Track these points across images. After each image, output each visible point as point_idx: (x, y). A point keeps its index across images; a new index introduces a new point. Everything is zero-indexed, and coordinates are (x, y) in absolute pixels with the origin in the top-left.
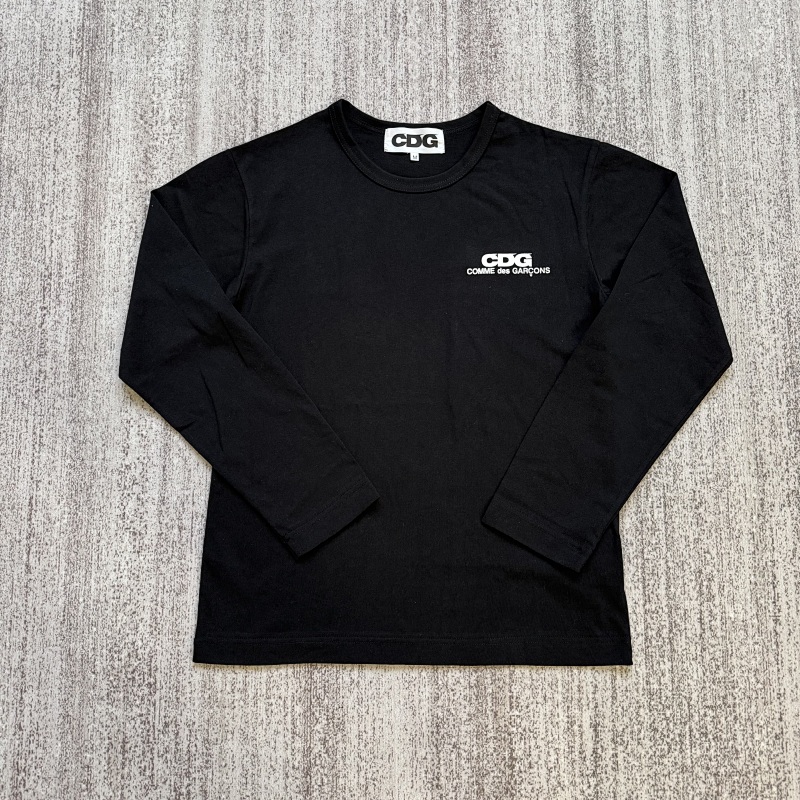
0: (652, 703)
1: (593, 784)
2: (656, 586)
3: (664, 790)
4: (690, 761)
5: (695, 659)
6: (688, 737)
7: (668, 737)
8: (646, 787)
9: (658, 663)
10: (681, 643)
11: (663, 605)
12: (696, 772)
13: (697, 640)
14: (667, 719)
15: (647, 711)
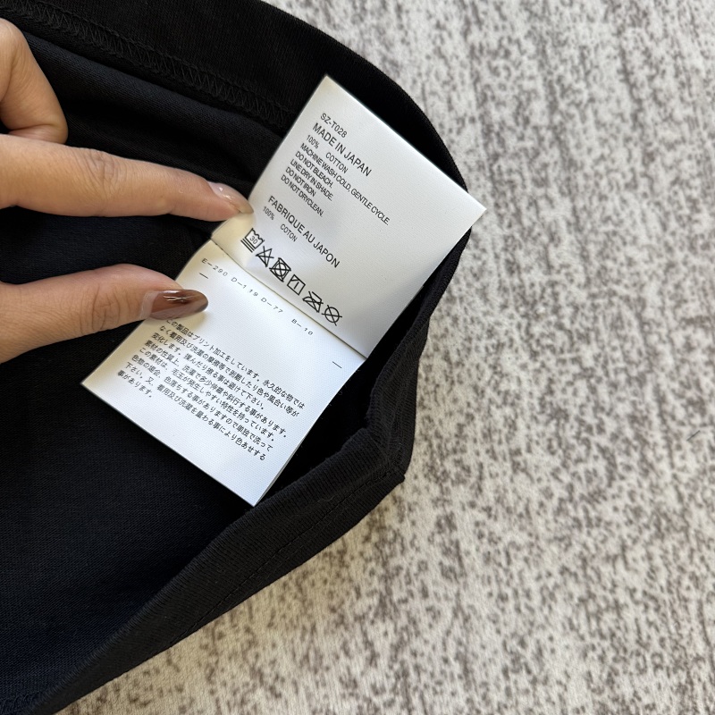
0: (537, 329)
1: (383, 646)
3: (617, 607)
4: (671, 495)
5: (633, 186)
6: (656, 421)
7: (601, 430)
8: (561, 610)
9: (533, 203)
10: (587, 140)
11: (520, 34)
12: (694, 525)
13: (626, 129)
14: (586, 374)
15: (525, 357)
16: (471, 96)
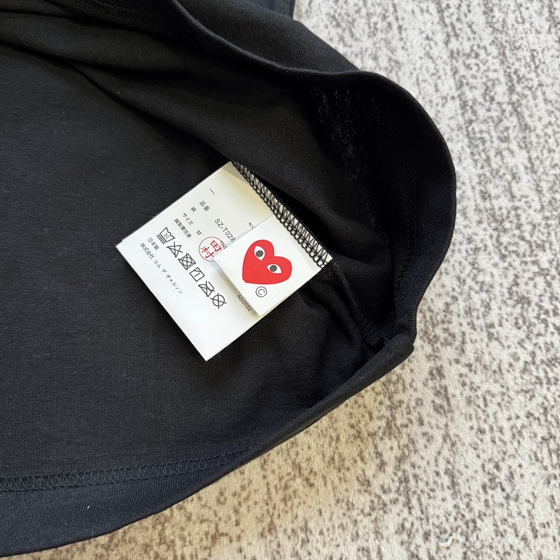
0: (505, 239)
1: (390, 457)
2: (464, 8)
7: (556, 314)
8: (528, 445)
9: (499, 153)
10: (538, 112)
11: (486, 43)
14: (543, 273)
15: (496, 259)
16: (452, 83)
